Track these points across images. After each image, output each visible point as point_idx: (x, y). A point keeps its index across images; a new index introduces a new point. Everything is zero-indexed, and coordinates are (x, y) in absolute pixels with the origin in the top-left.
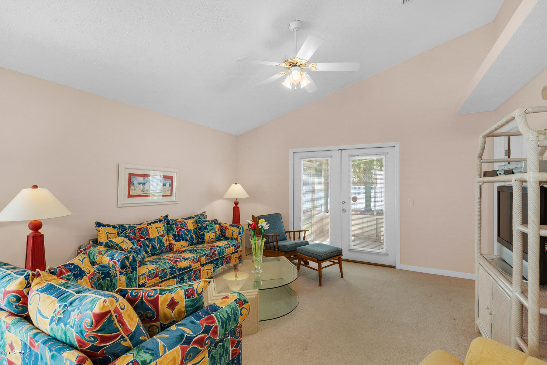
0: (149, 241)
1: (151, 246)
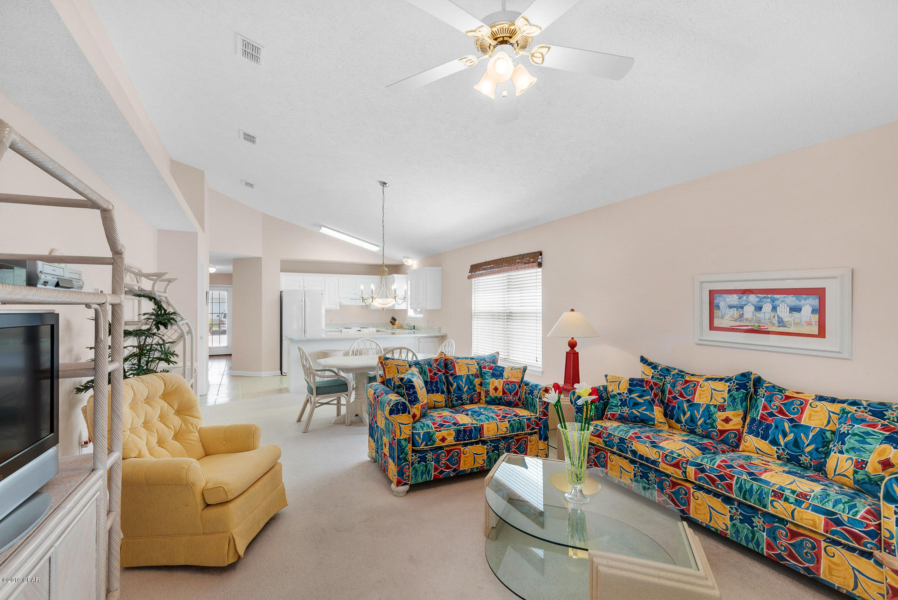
0: (690, 406)
1: (688, 414)
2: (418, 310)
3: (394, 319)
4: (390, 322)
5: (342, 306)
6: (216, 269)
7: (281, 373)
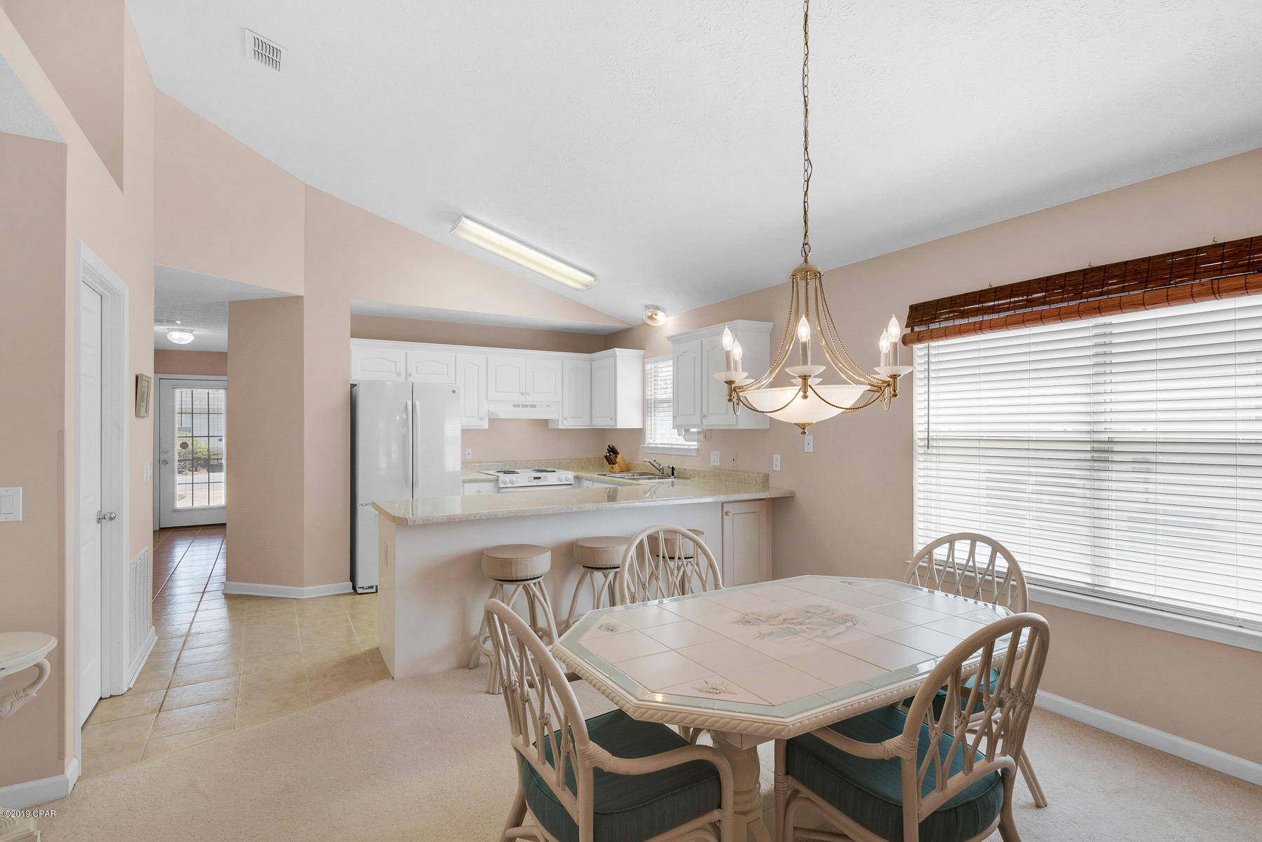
2: (692, 430)
3: (613, 451)
4: (606, 457)
5: (493, 421)
6: (194, 335)
7: (354, 588)
